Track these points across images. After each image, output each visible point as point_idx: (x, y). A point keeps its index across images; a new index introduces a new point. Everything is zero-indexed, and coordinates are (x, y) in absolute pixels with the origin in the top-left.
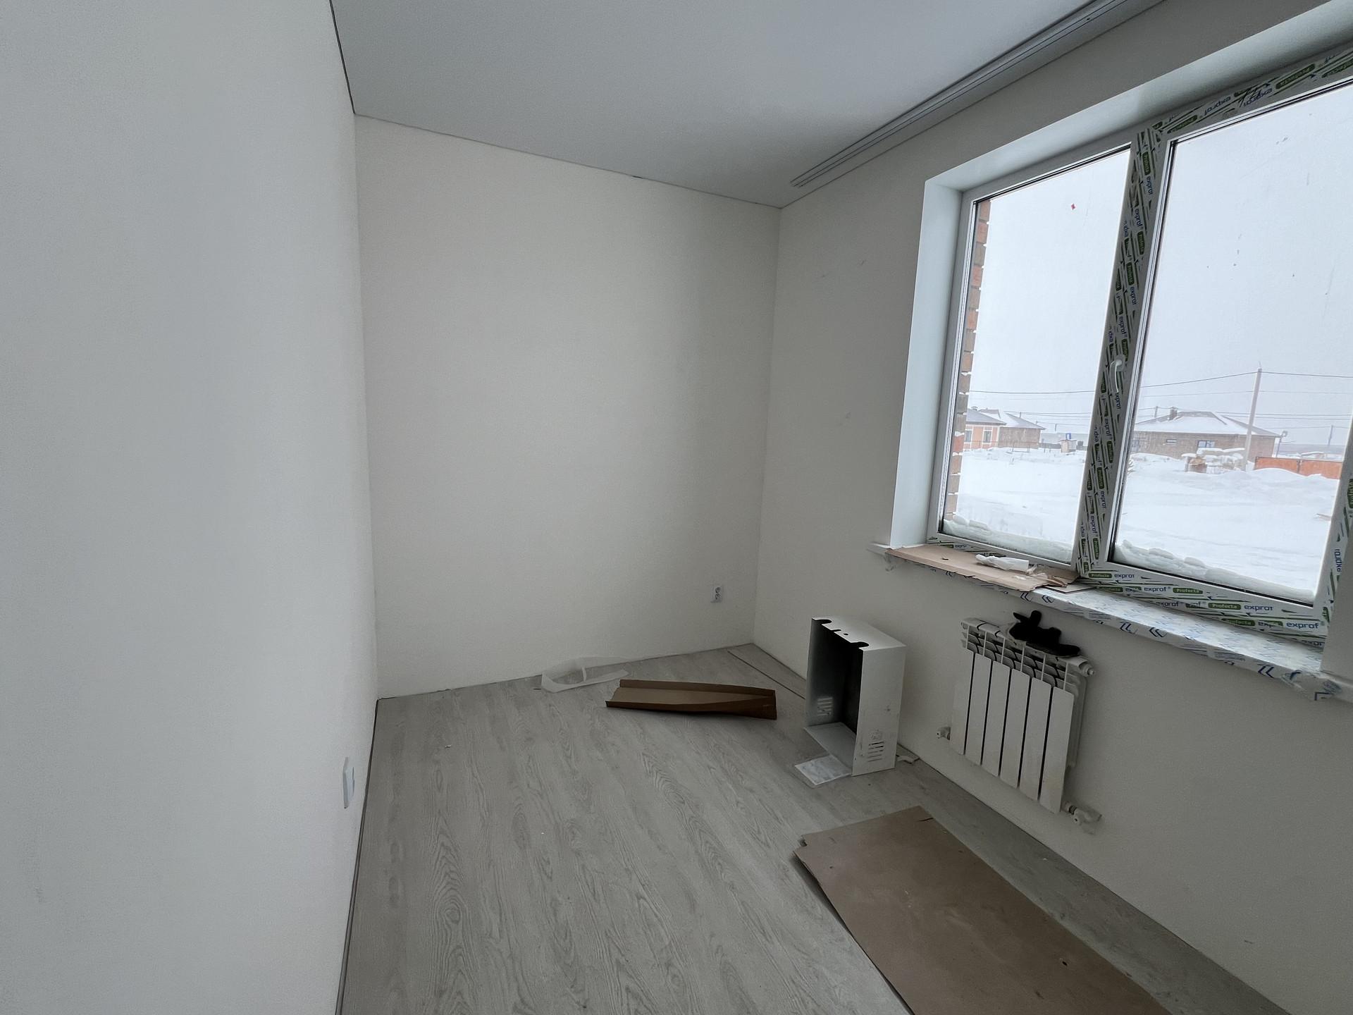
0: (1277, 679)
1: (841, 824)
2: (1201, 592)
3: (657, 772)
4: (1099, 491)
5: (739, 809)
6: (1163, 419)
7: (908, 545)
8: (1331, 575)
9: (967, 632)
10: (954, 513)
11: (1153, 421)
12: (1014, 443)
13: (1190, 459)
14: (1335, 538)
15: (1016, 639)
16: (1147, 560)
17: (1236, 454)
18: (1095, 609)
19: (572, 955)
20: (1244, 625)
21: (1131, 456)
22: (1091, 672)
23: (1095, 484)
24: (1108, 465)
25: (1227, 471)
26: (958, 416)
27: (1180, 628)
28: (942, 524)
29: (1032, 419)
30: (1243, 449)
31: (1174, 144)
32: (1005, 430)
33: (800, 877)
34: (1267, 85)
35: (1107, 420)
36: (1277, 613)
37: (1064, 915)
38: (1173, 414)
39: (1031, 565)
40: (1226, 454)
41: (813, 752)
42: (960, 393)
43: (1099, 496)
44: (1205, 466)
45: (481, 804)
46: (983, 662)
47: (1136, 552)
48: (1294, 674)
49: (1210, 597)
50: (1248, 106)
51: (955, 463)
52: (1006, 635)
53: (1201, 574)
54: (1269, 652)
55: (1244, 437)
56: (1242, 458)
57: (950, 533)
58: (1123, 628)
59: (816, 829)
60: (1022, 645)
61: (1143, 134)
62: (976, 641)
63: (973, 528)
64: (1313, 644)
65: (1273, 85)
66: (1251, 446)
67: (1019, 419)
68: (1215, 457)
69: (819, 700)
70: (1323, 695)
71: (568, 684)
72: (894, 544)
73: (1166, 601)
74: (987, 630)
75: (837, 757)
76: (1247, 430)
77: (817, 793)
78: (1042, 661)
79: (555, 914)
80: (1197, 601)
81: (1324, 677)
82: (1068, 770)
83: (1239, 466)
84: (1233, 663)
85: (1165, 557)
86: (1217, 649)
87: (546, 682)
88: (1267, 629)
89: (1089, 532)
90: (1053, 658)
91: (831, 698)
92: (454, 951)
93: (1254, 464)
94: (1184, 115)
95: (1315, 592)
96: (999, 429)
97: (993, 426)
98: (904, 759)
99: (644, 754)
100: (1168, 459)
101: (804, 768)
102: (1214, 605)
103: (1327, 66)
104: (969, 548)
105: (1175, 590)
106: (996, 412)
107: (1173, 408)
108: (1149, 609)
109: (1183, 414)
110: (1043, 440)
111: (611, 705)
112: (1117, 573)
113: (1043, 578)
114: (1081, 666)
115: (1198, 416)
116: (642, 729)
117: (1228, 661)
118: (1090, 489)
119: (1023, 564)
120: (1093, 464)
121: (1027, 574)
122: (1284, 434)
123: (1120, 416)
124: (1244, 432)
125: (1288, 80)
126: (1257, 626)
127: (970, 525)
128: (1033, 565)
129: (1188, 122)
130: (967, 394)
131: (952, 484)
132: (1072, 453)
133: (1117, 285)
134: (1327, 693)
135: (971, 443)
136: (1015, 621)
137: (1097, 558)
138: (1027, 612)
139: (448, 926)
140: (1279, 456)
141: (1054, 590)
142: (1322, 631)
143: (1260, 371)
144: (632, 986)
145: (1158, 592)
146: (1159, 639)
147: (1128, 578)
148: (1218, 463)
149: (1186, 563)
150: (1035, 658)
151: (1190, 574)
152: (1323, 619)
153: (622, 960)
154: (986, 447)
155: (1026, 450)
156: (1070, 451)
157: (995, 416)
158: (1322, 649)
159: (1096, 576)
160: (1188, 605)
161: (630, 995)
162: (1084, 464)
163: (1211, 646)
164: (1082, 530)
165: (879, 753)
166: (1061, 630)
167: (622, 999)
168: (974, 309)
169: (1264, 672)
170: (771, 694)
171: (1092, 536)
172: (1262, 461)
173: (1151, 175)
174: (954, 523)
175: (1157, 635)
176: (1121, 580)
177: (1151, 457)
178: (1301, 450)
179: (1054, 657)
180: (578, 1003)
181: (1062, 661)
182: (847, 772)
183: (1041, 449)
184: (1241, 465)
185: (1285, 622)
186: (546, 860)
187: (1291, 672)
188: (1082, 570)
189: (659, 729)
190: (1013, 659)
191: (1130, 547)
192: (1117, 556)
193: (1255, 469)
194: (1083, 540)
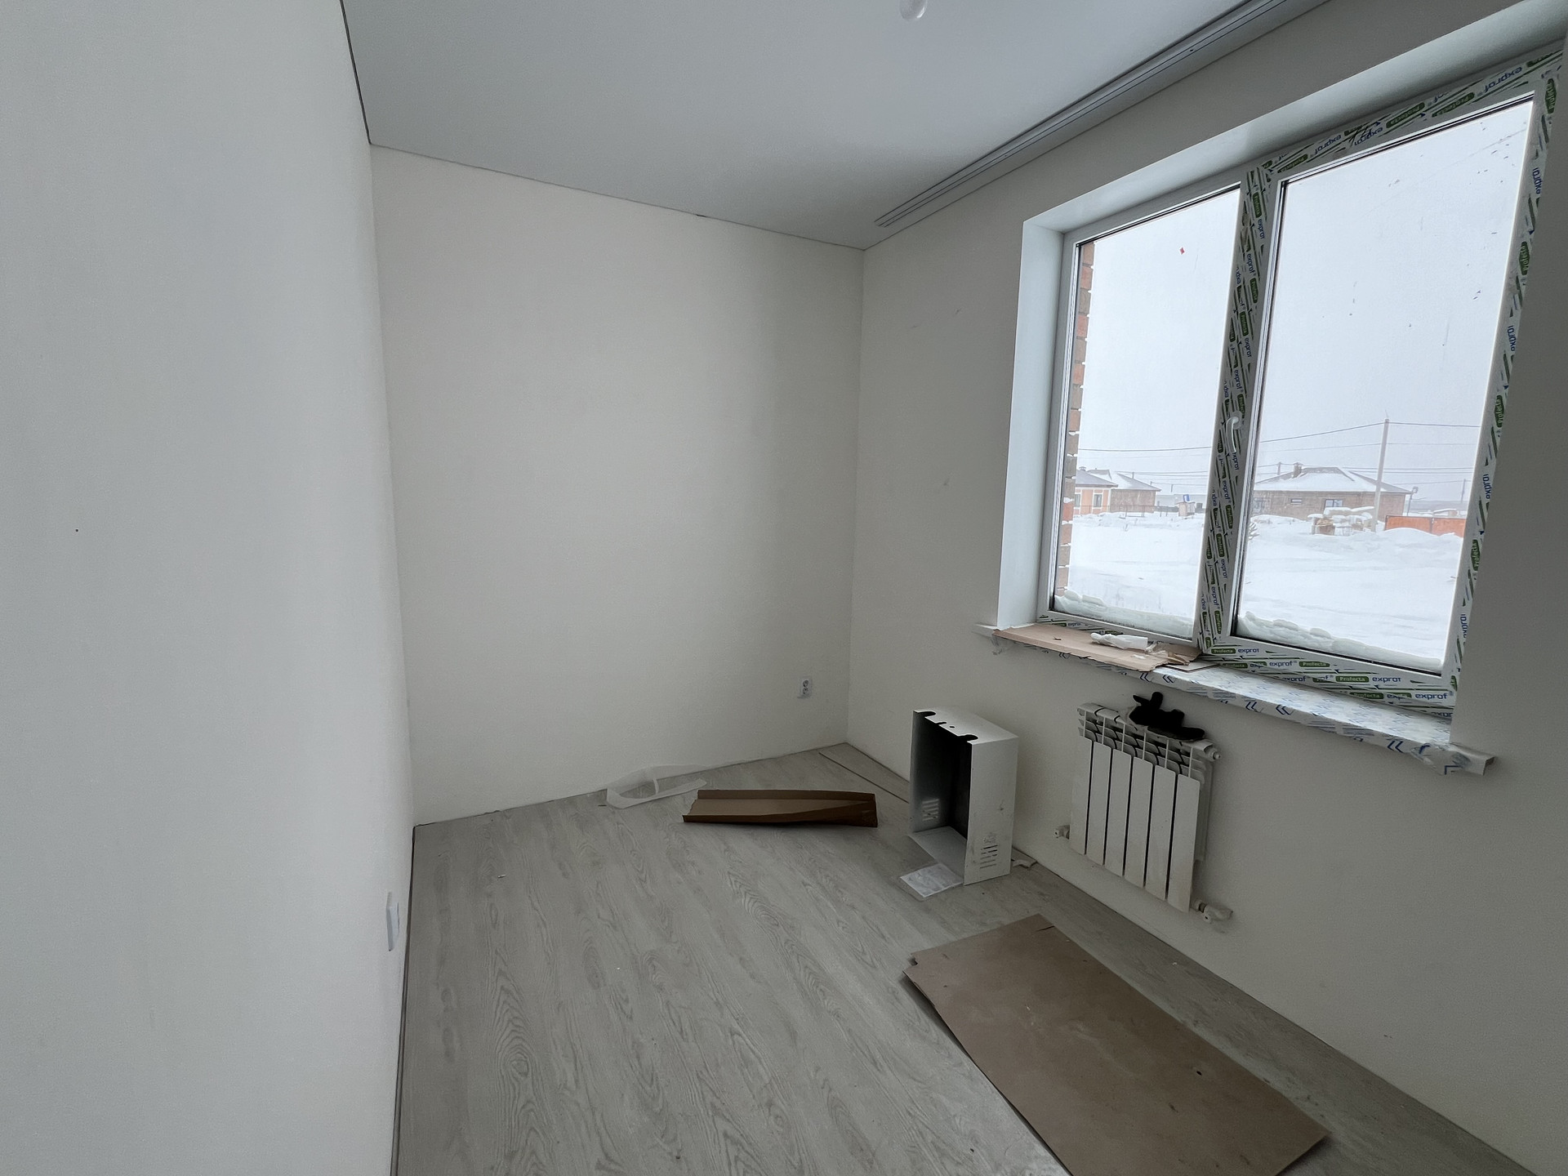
0: (1406, 753)
1: (953, 938)
2: (1328, 665)
3: (745, 893)
4: (1219, 559)
5: (841, 928)
6: (1287, 477)
7: (1018, 625)
8: (1458, 642)
9: (1084, 718)
10: (1065, 588)
11: (1276, 479)
12: (1127, 508)
13: (1317, 519)
14: (1460, 602)
15: (1137, 723)
16: (1271, 632)
17: (1365, 513)
18: (1219, 688)
19: (660, 1101)
20: (1372, 698)
21: (1252, 519)
22: (1217, 757)
23: (1215, 552)
24: (1228, 531)
25: (1355, 533)
26: (1067, 480)
27: (1306, 703)
28: (1053, 600)
29: (1145, 479)
30: (1372, 507)
31: (1285, 185)
32: (1118, 493)
33: (911, 999)
34: (1378, 124)
35: (1225, 482)
36: (1404, 684)
37: (1197, 1022)
38: (1298, 471)
39: (1150, 643)
40: (1355, 514)
41: (920, 861)
42: (1068, 455)
43: (1220, 565)
44: (1334, 528)
45: (545, 939)
46: (1103, 751)
47: (1261, 624)
48: (1423, 747)
49: (1337, 670)
50: (1359, 146)
51: (1065, 533)
52: (1126, 720)
53: (1328, 647)
54: (1398, 726)
55: (1372, 495)
56: (1371, 517)
57: (1062, 610)
58: (1249, 707)
59: (927, 946)
60: (1143, 730)
61: (1252, 172)
62: (1093, 728)
63: (1087, 604)
64: (1442, 715)
65: (1383, 124)
66: (1381, 505)
67: (1132, 480)
68: (1344, 517)
69: (924, 802)
70: (1452, 769)
71: (639, 797)
72: (1002, 624)
73: (1291, 676)
74: (1105, 715)
75: (947, 865)
76: (1375, 487)
77: (924, 905)
78: (1164, 746)
79: (638, 1058)
80: (1325, 675)
81: (1453, 749)
82: (1196, 863)
83: (1369, 526)
84: (1362, 740)
85: (1290, 628)
86: (1347, 725)
87: (611, 798)
88: (1395, 700)
89: (1210, 604)
90: (1176, 743)
91: (937, 800)
92: (523, 1107)
93: (1384, 523)
94: (1292, 154)
95: (1443, 661)
96: (1110, 492)
97: (1104, 489)
98: (1021, 863)
99: (729, 873)
100: (1293, 521)
101: (910, 879)
102: (1341, 679)
103: (1436, 105)
104: (1083, 626)
105: (1301, 664)
106: (1106, 472)
107: (1297, 464)
108: (1276, 685)
109: (1308, 470)
110: (1158, 502)
111: (688, 820)
112: (1240, 648)
113: (1164, 655)
114: (1206, 750)
115: (1324, 472)
116: (725, 844)
117: (1357, 737)
118: (1209, 557)
119: (1141, 641)
120: (1213, 530)
121: (1147, 653)
122: (1415, 491)
123: (1239, 477)
124: (1372, 488)
125: (1399, 119)
126: (1386, 699)
127: (1084, 601)
128: (1152, 643)
129: (1297, 162)
130: (1075, 455)
131: (1063, 555)
132: (1190, 516)
133: (1231, 336)
134: (1456, 766)
135: (1080, 508)
136: (1136, 704)
137: (1219, 632)
138: (1148, 696)
139: (516, 1079)
140: (1410, 514)
141: (1176, 669)
142: (1449, 701)
143: (1387, 422)
144: (731, 1132)
145: (1284, 667)
146: (1286, 717)
147: (1252, 653)
148: (1347, 524)
149: (1311, 634)
150: (1157, 744)
151: (1316, 646)
152: (1451, 688)
153: (718, 1104)
154: (1097, 512)
155: (1140, 514)
156: (1189, 514)
157: (1105, 477)
158: (1451, 720)
159: (1219, 652)
160: (1315, 680)
161: (729, 1142)
162: (1203, 529)
163: (1341, 723)
164: (1202, 602)
165: (993, 858)
166: (1183, 711)
167: (720, 1147)
168: (1080, 362)
169: (1393, 747)
170: (869, 799)
171: (1213, 608)
172: (1393, 521)
173: (1262, 217)
174: (1066, 599)
175: (1283, 712)
176: (1245, 655)
177: (1275, 518)
178: (1433, 507)
179: (1178, 741)
180: (670, 1154)
181: (1186, 746)
182: (959, 881)
183: (1157, 513)
184: (1371, 525)
185: (1413, 693)
186: (624, 998)
187: (1420, 746)
188: (1204, 646)
189: (745, 845)
190: (1134, 747)
191: (1252, 619)
192: (1241, 629)
193: (1385, 529)
194: (1205, 613)
